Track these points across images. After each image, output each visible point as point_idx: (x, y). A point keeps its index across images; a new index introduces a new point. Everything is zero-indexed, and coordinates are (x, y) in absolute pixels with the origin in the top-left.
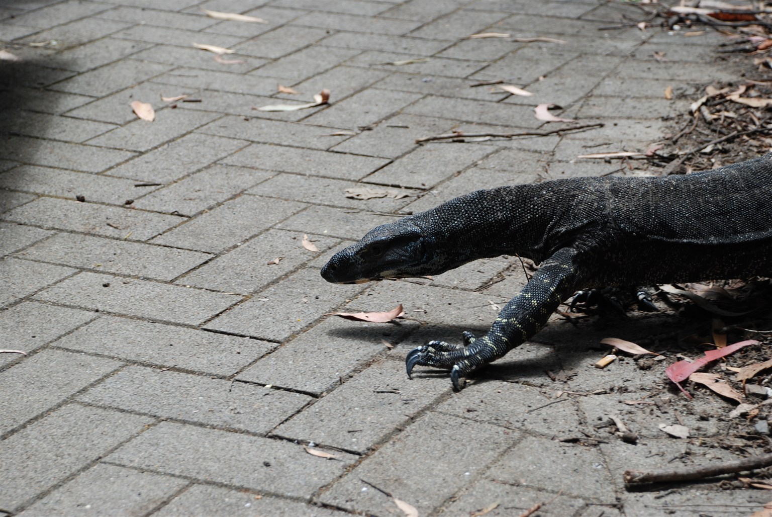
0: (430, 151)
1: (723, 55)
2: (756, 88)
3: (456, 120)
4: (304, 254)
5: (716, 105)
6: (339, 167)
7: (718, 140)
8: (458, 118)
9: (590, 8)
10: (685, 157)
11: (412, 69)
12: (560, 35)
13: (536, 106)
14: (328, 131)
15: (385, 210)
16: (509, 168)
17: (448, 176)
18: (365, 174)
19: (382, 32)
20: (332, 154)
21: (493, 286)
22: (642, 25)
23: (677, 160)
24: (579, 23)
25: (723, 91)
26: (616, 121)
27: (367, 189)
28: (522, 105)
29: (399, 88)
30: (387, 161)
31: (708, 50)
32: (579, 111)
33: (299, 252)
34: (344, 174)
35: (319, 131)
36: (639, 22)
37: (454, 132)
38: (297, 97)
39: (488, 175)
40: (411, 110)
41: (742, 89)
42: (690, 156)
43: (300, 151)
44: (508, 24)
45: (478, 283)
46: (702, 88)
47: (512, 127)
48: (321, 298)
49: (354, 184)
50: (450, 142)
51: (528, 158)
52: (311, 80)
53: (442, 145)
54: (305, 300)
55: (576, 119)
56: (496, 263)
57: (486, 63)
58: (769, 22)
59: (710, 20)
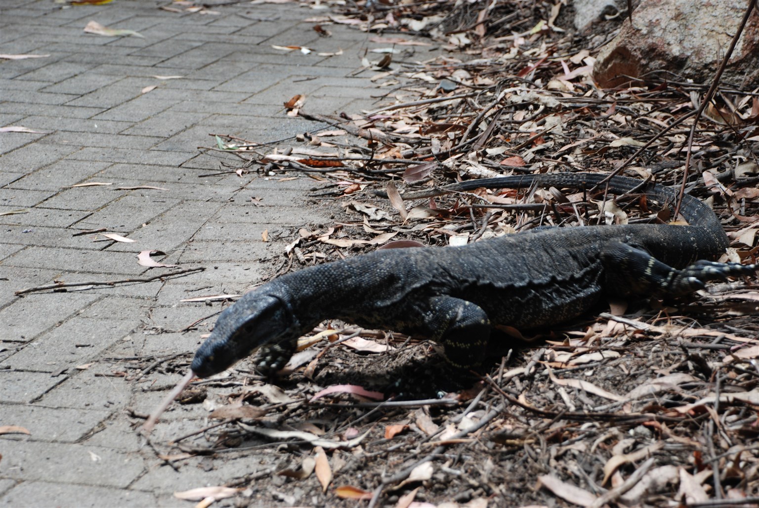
0: (31, 302)
1: (314, 199)
2: (344, 230)
3: (57, 269)
5: (309, 246)
8: (60, 268)
9: (191, 156)
11: (12, 219)
12: (163, 182)
13: (139, 253)
16: (112, 316)
17: (49, 327)
21: (94, 437)
22: (239, 172)
24: (180, 170)
25: (314, 233)
26: (216, 265)
28: (124, 252)
31: (300, 194)
32: (181, 255)
36: (237, 169)
37: (56, 282)
39: (91, 323)
40: (11, 261)
41: (331, 231)
44: (110, 172)
45: (78, 435)
46: (297, 230)
47: (115, 274)
50: (52, 293)
51: (131, 304)
53: (43, 296)
55: (179, 263)
56: (97, 413)
57: (88, 213)
58: (354, 168)
59: (301, 166)
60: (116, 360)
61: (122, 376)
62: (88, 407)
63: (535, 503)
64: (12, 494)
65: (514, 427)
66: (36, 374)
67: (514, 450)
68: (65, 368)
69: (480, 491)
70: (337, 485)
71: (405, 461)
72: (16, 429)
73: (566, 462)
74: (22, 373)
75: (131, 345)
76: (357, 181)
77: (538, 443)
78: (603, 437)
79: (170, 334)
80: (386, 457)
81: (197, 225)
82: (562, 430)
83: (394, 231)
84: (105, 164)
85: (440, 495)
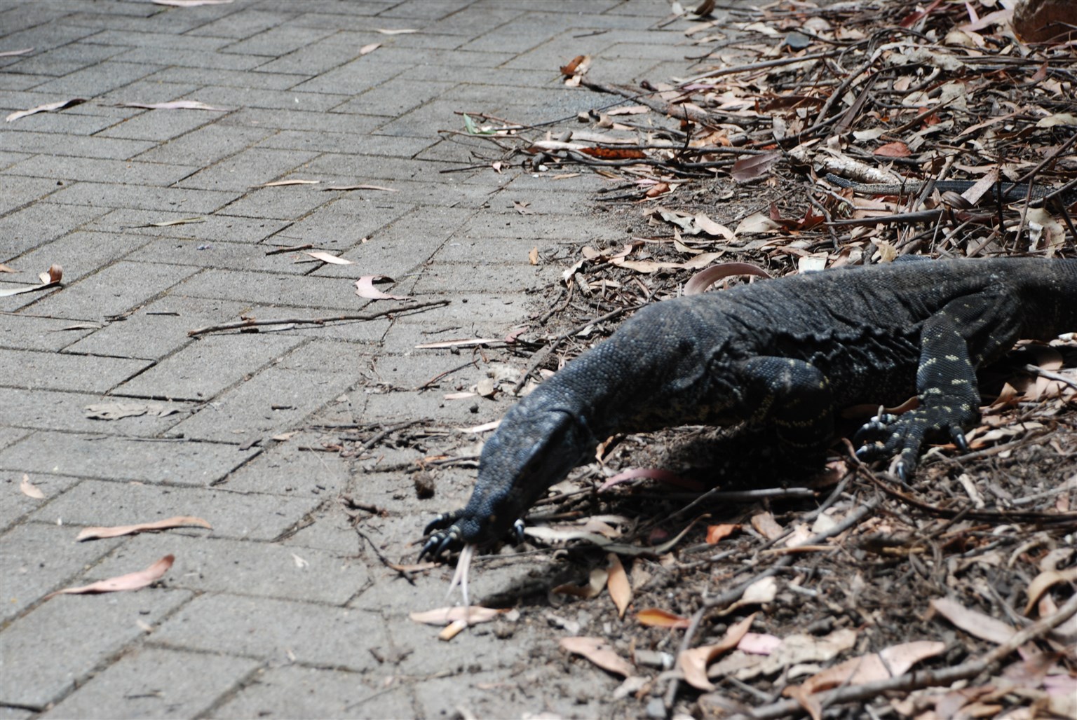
0: (210, 346)
1: (603, 204)
2: (646, 248)
3: (245, 301)
4: (23, 502)
5: (596, 271)
6: (77, 375)
7: (600, 318)
8: (249, 299)
9: (430, 143)
10: (557, 342)
11: (182, 231)
12: (390, 180)
13: (358, 279)
14: (62, 324)
15: (144, 434)
16: (321, 367)
17: (235, 381)
18: (116, 384)
19: (139, 181)
20: (66, 356)
21: (299, 534)
22: (497, 165)
23: (547, 346)
24: (414, 163)
25: (604, 253)
26: (465, 297)
27: (119, 404)
28: (337, 278)
29: (164, 260)
30: (148, 363)
31: (583, 197)
32: (416, 283)
33: (15, 501)
34: (84, 385)
35: (47, 325)
36: (494, 161)
37: (243, 319)
38: (13, 277)
39: (292, 377)
40: (182, 289)
41: (628, 250)
42: (563, 341)
43: (19, 354)
44: (317, 166)
45: (277, 531)
46: (579, 249)
47: (325, 308)
48: (48, 565)
49: (99, 398)
50: (239, 333)
51: (347, 351)
52: (35, 252)
53: (226, 338)
54: (23, 570)
55: (413, 294)
56: (303, 501)
57: (287, 222)
58: (660, 160)
59: (585, 158)
60: (328, 428)
61: (336, 451)
62: (290, 493)
63: (925, 637)
64: (188, 610)
65: (894, 529)
66: (218, 445)
67: (894, 563)
68: (258, 438)
69: (844, 619)
70: (638, 607)
71: (735, 576)
72: (192, 520)
73: (970, 580)
74: (199, 444)
75: (348, 408)
76: (664, 178)
77: (929, 552)
78: (1025, 546)
79: (401, 394)
80: (708, 570)
81: (438, 241)
82: (965, 535)
83: (718, 250)
84: (310, 154)
85: (787, 624)
